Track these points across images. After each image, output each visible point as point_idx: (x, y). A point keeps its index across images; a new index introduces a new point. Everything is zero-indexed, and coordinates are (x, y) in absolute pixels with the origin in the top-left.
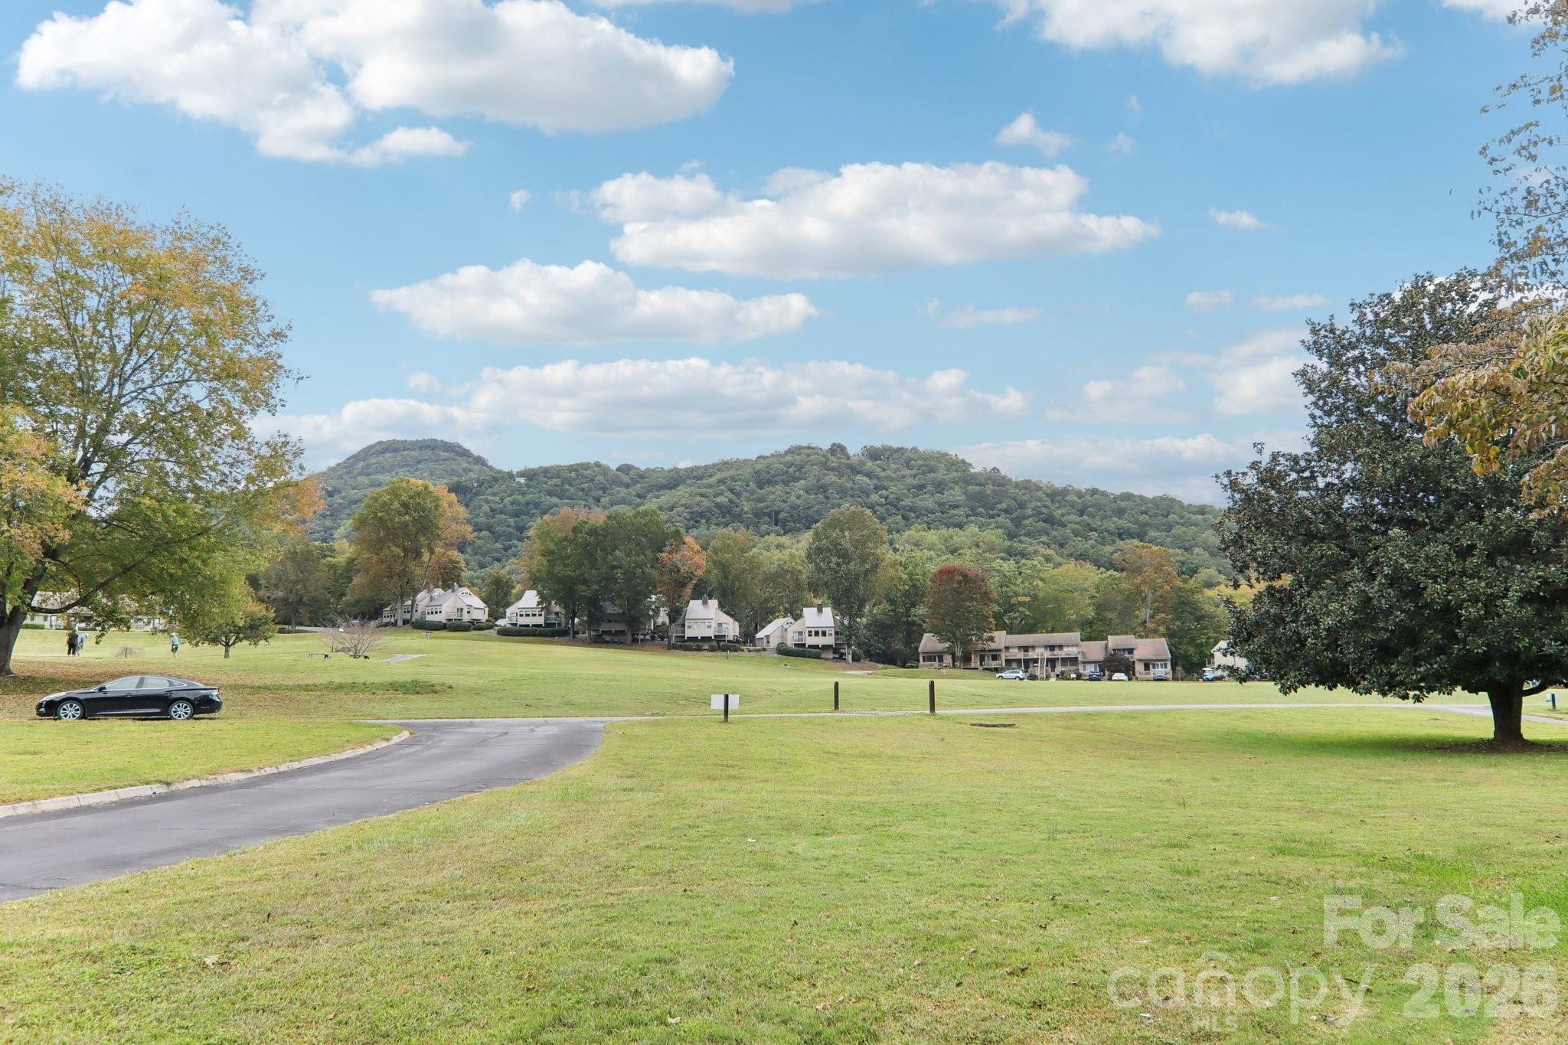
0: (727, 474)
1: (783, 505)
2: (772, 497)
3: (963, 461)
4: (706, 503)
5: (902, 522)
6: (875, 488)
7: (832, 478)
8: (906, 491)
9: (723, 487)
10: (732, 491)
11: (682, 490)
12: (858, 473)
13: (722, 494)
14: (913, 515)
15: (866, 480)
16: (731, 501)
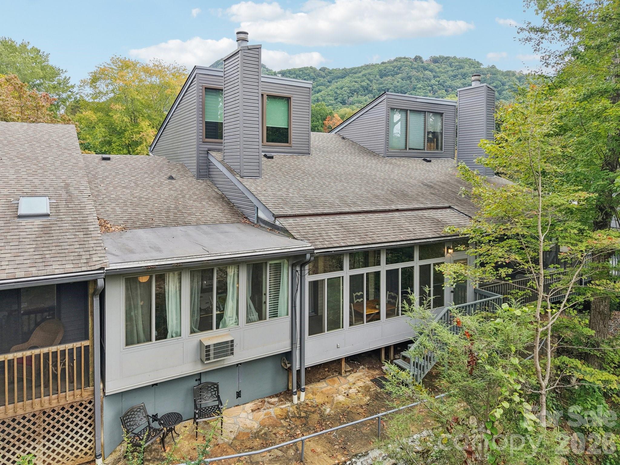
0: (366, 72)
1: (391, 86)
2: (386, 82)
3: (478, 62)
4: (357, 85)
5: (445, 93)
6: (434, 77)
7: (414, 73)
8: (448, 78)
9: (365, 78)
10: (368, 79)
11: (347, 79)
12: (426, 70)
13: (364, 81)
14: (450, 89)
15: (430, 73)
16: (368, 84)
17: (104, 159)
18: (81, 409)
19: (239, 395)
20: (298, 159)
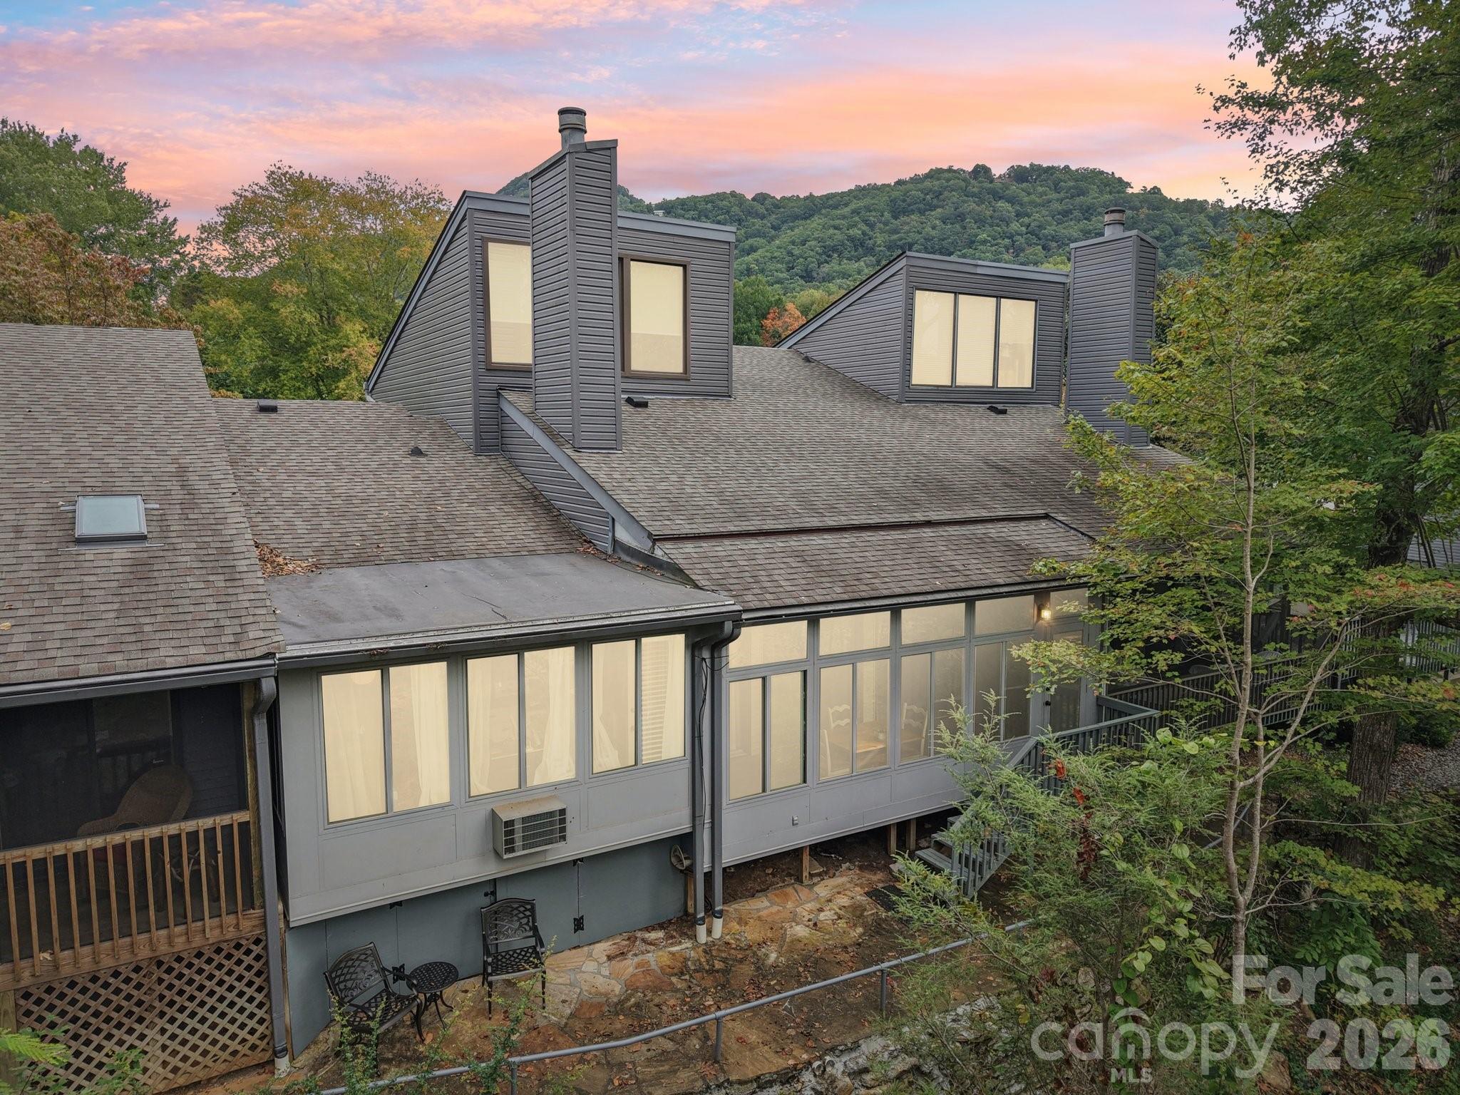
0: (861, 204)
1: (917, 237)
2: (906, 228)
3: (1120, 180)
4: (839, 236)
5: (1042, 253)
6: (1017, 216)
7: (971, 205)
8: (1049, 219)
9: (857, 219)
10: (866, 222)
11: (816, 222)
12: (1001, 198)
13: (855, 226)
14: (1054, 244)
15: (1008, 206)
16: (864, 233)
17: (263, 409)
18: (238, 955)
19: (579, 924)
20: (705, 407)
